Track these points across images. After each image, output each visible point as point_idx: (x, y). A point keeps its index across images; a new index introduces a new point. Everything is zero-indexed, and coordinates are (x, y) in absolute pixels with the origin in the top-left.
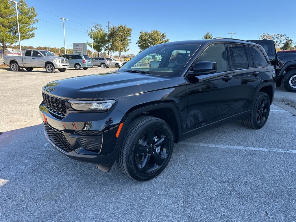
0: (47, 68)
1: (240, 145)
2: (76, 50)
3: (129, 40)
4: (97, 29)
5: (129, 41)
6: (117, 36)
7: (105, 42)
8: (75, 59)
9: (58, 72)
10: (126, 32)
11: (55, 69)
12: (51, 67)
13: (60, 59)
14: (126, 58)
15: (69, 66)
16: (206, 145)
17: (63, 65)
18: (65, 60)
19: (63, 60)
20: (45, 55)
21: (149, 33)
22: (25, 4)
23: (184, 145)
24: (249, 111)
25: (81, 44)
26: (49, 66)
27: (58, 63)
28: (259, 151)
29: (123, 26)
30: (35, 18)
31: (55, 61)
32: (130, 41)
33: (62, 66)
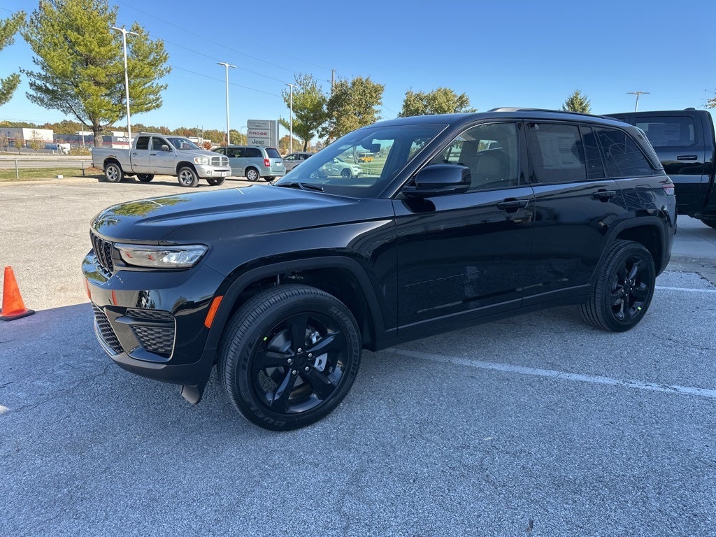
0: (181, 176)
1: (553, 366)
2: (253, 135)
3: (377, 112)
4: (303, 88)
5: (376, 116)
6: (348, 104)
7: (321, 117)
8: (246, 157)
9: (206, 185)
10: (369, 93)
11: (199, 178)
12: (189, 174)
13: (211, 157)
14: (363, 156)
15: (230, 172)
16: (467, 362)
17: (215, 171)
18: (221, 159)
19: (218, 159)
20: (178, 147)
21: (426, 94)
22: (143, 34)
23: (413, 359)
24: (587, 285)
25: (265, 122)
26: (185, 172)
27: (206, 165)
28: (592, 385)
29: (364, 80)
30: (165, 65)
31: (199, 160)
32: (379, 115)
33: (213, 171)
